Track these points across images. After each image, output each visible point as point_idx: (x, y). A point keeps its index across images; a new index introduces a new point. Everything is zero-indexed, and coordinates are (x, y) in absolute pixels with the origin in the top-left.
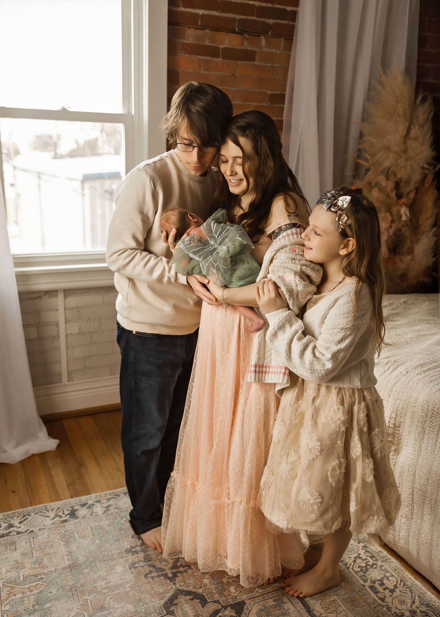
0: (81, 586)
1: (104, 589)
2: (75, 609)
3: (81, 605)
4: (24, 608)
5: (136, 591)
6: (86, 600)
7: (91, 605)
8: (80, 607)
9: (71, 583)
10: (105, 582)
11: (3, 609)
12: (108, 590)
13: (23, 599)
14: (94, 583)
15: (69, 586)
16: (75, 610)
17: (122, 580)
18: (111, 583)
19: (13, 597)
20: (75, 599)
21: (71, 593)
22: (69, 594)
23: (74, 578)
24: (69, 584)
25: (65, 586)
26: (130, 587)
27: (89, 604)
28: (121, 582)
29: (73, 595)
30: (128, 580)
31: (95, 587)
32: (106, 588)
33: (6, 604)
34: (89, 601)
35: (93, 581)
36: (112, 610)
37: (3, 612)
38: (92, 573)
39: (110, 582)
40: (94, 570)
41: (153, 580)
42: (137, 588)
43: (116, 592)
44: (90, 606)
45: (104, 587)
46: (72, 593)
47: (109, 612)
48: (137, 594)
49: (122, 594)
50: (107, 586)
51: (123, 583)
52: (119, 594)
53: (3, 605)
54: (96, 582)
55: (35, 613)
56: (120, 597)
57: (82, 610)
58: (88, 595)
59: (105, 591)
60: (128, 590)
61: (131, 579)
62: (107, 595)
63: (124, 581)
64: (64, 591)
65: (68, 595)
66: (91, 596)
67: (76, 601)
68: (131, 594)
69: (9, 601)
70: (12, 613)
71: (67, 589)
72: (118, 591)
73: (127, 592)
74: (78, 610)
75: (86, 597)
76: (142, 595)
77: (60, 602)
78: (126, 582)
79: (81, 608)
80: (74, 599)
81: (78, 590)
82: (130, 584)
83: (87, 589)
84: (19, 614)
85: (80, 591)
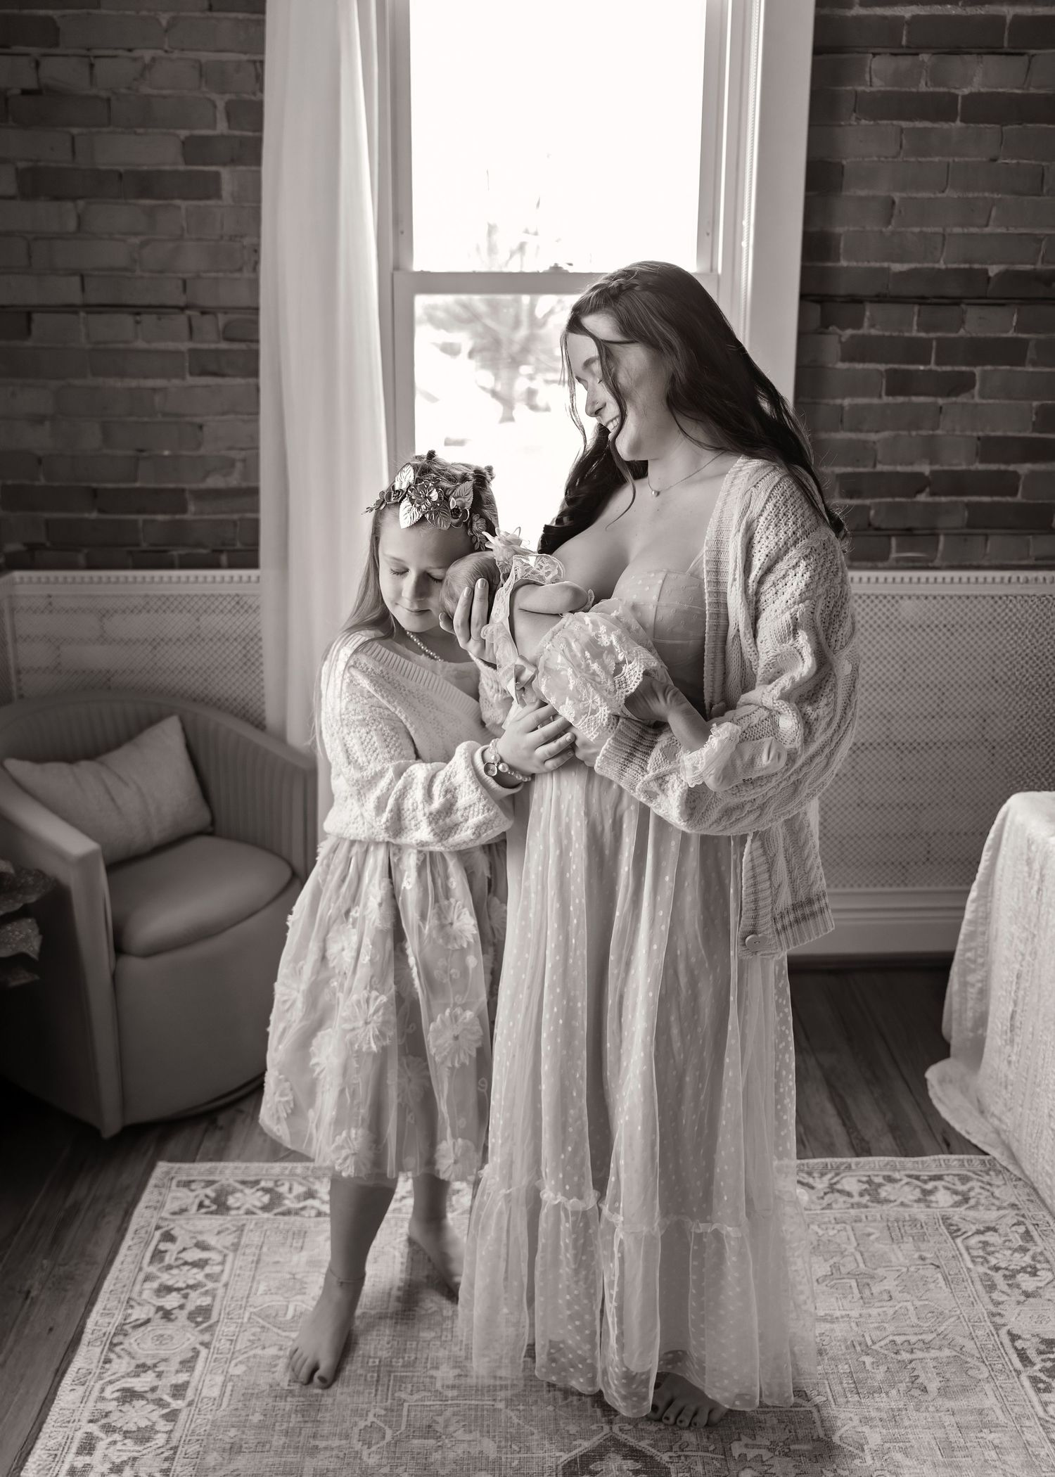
0: (403, 1366)
1: (448, 1387)
2: (371, 1415)
3: (386, 1409)
4: (270, 1381)
5: (517, 1413)
6: (401, 1402)
7: (408, 1416)
8: (383, 1412)
9: (384, 1354)
10: (457, 1371)
11: (230, 1370)
12: (455, 1393)
13: (277, 1362)
14: (432, 1368)
15: (377, 1361)
16: (371, 1418)
17: (495, 1377)
18: (469, 1380)
19: (259, 1351)
20: (379, 1392)
21: (376, 1375)
22: (372, 1377)
23: (396, 1343)
24: (380, 1353)
25: (370, 1357)
26: (506, 1400)
27: (405, 1413)
28: (492, 1382)
29: (378, 1381)
30: (509, 1382)
31: (432, 1377)
32: (453, 1387)
33: (241, 1362)
34: (406, 1405)
35: (432, 1364)
36: (447, 1441)
37: (228, 1376)
38: (438, 1343)
39: (466, 1376)
40: (443, 1338)
41: (566, 1398)
42: (521, 1407)
43: (473, 1402)
44: (405, 1419)
45: (450, 1382)
46: (378, 1376)
47: (439, 1444)
48: (516, 1421)
49: (483, 1410)
50: (457, 1382)
51: (495, 1386)
52: (476, 1410)
53: (233, 1362)
54: (437, 1368)
55: (289, 1399)
56: (476, 1416)
57: (385, 1422)
58: (409, 1390)
59: (450, 1393)
60: (501, 1405)
61: (515, 1382)
62: (450, 1402)
63: (498, 1383)
64: (362, 1367)
65: (369, 1379)
66: (416, 1397)
67: (379, 1397)
68: (503, 1417)
69: (248, 1358)
70: (245, 1384)
71: (370, 1364)
72: (477, 1403)
73: (495, 1410)
74: (375, 1420)
75: (403, 1395)
76: (527, 1427)
77: (346, 1390)
78: (501, 1386)
79: (385, 1416)
80: (377, 1390)
81: (392, 1375)
82: (509, 1393)
83: (413, 1377)
84: (256, 1391)
85: (395, 1376)
